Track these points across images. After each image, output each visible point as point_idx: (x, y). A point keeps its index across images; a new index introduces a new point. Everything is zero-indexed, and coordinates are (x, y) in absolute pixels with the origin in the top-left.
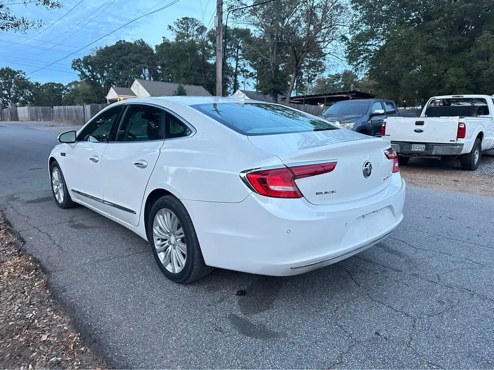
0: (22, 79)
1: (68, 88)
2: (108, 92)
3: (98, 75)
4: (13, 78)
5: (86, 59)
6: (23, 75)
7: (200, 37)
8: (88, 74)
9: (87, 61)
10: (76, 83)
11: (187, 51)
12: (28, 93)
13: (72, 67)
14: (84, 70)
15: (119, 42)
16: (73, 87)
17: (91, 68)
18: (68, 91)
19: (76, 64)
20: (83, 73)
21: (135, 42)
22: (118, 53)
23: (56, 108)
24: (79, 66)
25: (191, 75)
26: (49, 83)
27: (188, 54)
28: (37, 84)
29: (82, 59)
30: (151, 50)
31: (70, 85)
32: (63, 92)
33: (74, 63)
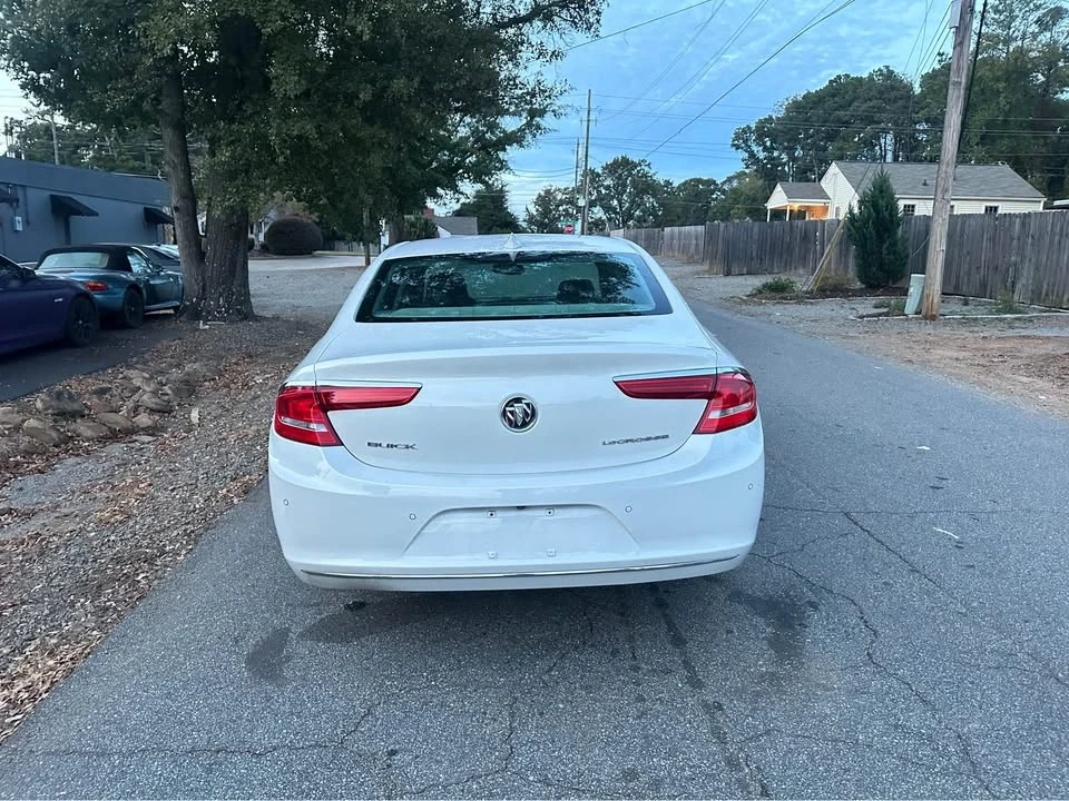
0: (645, 175)
1: (726, 187)
2: (771, 193)
3: (783, 156)
4: (630, 174)
5: (762, 124)
6: (647, 169)
7: (1045, 37)
8: (762, 155)
9: (764, 131)
10: (740, 176)
11: (998, 80)
12: (649, 201)
13: (733, 145)
14: (755, 148)
15: (835, 81)
16: (735, 184)
17: (768, 144)
18: (724, 192)
19: (741, 139)
20: (752, 155)
21: (871, 75)
22: (830, 103)
23: (667, 230)
24: (745, 141)
25: (1002, 137)
26: (692, 180)
27: (1001, 85)
28: (668, 183)
29: (753, 126)
30: (909, 88)
31: (730, 180)
32: (714, 196)
33: (737, 137)
